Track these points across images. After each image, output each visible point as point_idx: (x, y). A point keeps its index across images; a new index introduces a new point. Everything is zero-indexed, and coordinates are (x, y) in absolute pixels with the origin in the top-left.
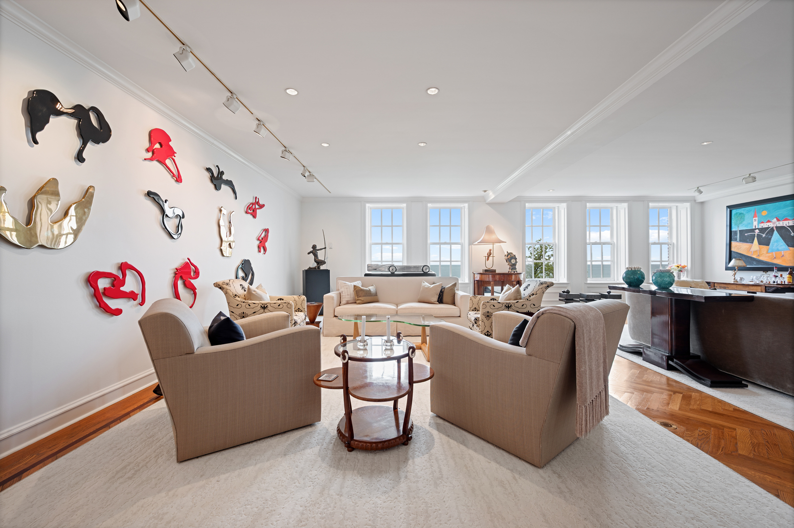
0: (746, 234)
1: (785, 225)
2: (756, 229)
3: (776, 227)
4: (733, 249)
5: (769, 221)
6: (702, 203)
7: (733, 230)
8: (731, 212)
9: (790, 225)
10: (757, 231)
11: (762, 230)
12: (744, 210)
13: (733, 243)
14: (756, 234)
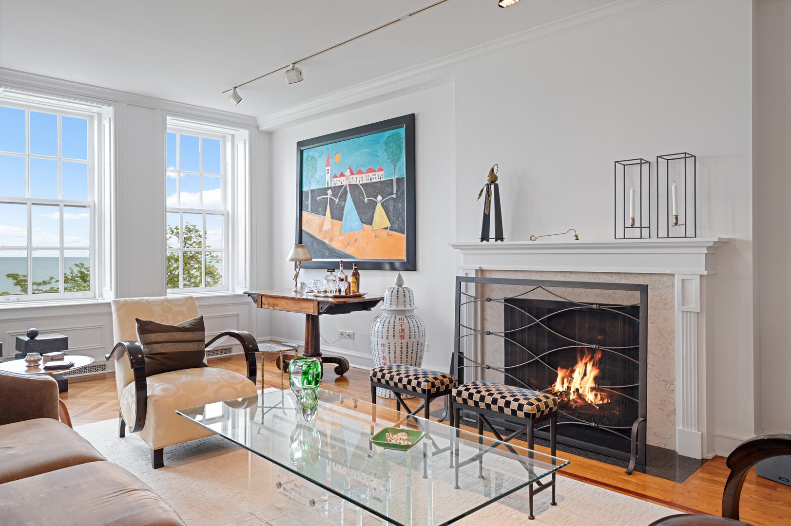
0: (318, 198)
1: (358, 183)
2: (328, 188)
3: (350, 185)
4: (304, 228)
5: (342, 175)
6: (270, 134)
7: (304, 189)
8: (301, 152)
9: (365, 181)
10: (329, 192)
11: (336, 189)
12: (316, 151)
13: (304, 213)
14: (329, 197)
